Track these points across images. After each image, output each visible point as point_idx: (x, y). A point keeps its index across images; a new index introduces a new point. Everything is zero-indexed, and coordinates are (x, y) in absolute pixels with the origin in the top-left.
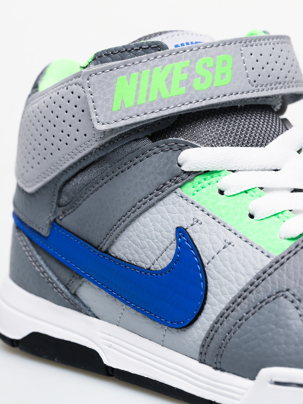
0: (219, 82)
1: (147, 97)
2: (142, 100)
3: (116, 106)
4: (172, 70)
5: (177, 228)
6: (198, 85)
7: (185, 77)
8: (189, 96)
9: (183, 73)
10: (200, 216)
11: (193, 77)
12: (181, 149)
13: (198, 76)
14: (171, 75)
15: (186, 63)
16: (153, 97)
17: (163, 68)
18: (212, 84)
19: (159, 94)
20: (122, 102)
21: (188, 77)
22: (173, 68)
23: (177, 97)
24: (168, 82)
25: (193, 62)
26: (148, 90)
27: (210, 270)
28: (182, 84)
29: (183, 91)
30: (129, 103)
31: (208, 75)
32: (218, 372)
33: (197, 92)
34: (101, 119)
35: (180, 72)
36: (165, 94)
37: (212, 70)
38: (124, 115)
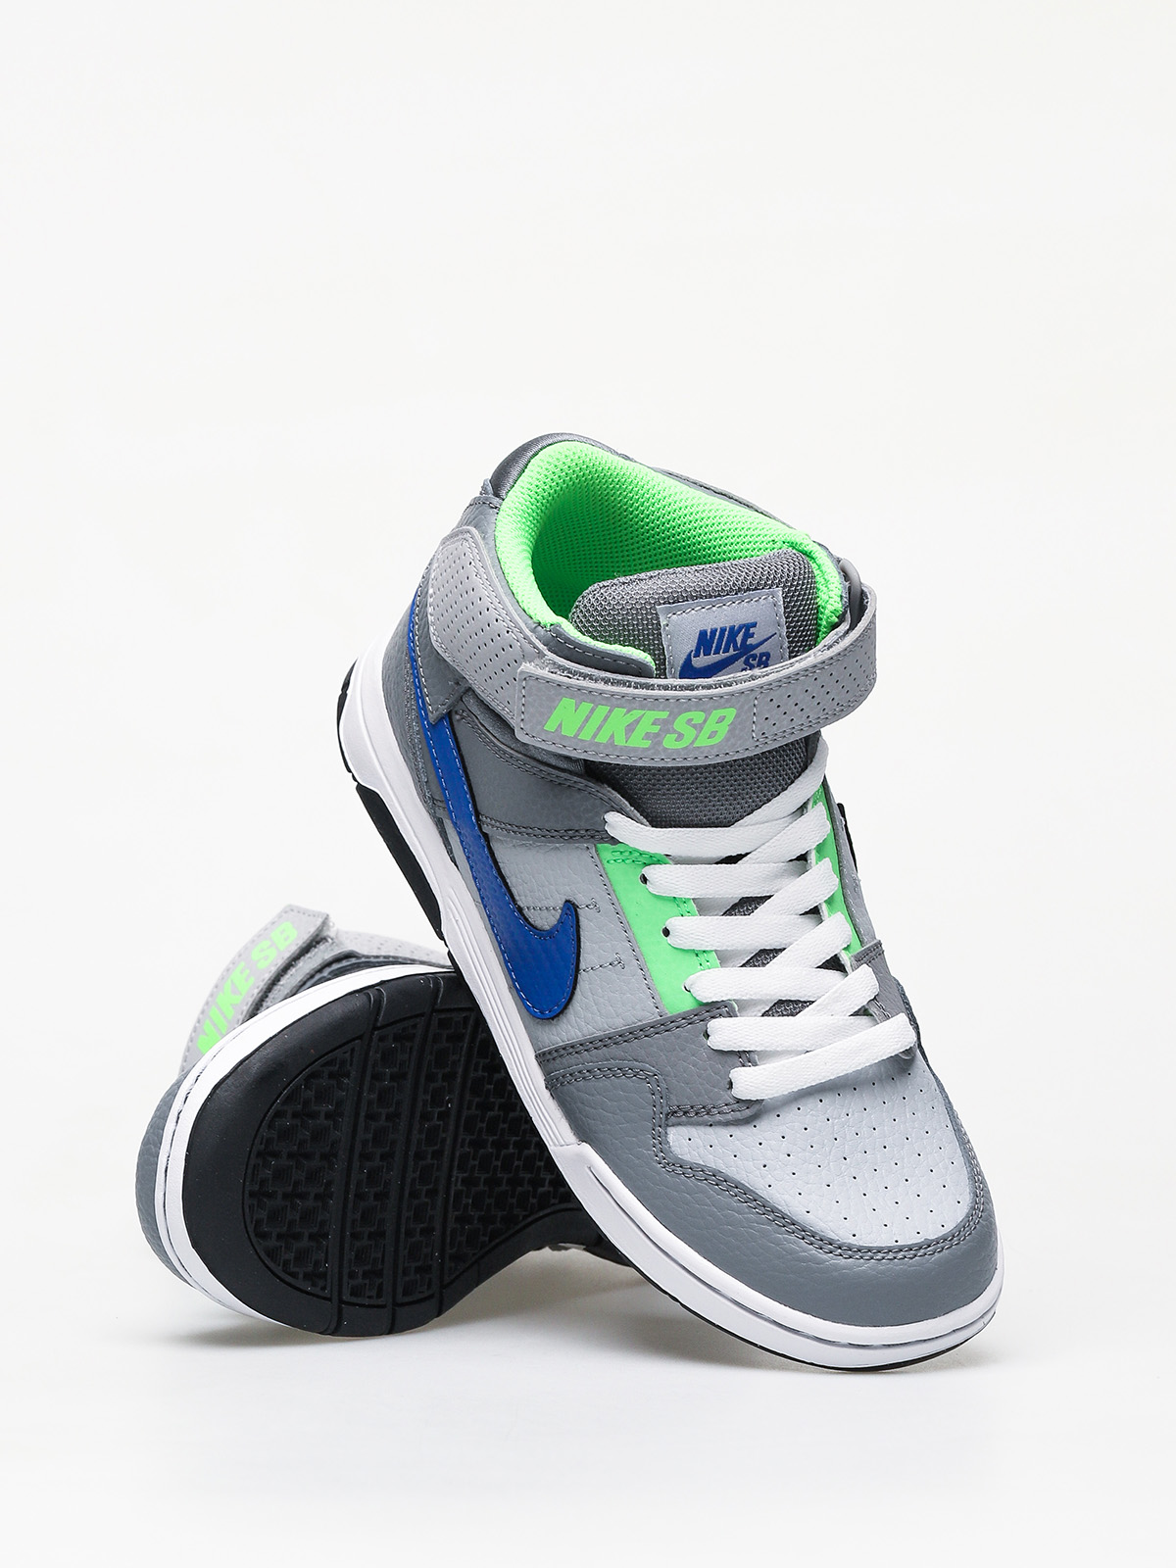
0: (703, 741)
1: (595, 735)
2: (586, 735)
3: (551, 726)
4: (640, 718)
5: (567, 901)
6: (670, 742)
7: (656, 729)
8: (652, 751)
9: (654, 724)
10: (605, 905)
11: (668, 732)
12: (613, 809)
13: (675, 731)
14: (637, 721)
15: (664, 715)
16: (602, 738)
17: (628, 712)
18: (693, 742)
19: (612, 736)
20: (560, 726)
21: (660, 730)
22: (643, 715)
23: (635, 749)
24: (630, 729)
25: (674, 716)
26: (600, 728)
27: (585, 981)
28: (647, 736)
29: (647, 744)
30: (569, 731)
31: (689, 733)
32: (546, 1094)
33: (665, 749)
34: (528, 728)
35: (652, 721)
36: (620, 741)
37: (699, 728)
38: (557, 741)
